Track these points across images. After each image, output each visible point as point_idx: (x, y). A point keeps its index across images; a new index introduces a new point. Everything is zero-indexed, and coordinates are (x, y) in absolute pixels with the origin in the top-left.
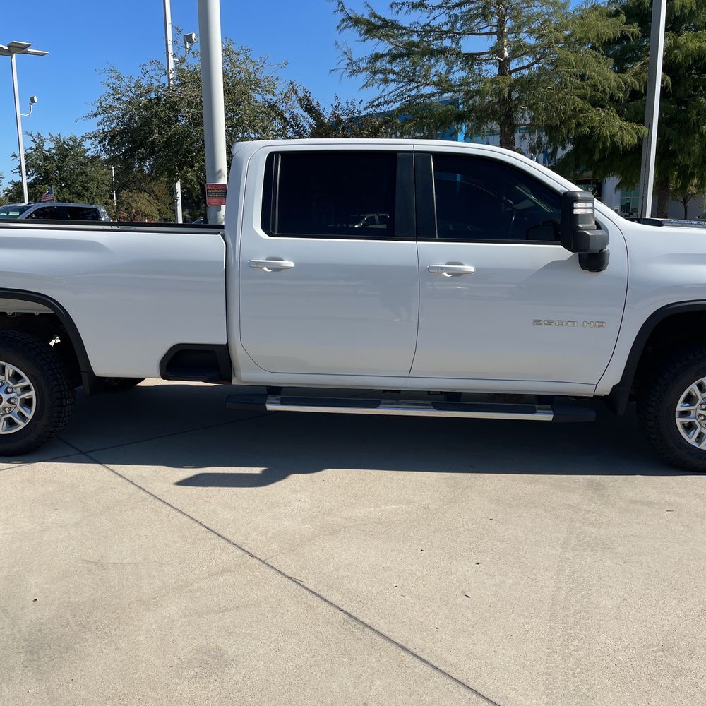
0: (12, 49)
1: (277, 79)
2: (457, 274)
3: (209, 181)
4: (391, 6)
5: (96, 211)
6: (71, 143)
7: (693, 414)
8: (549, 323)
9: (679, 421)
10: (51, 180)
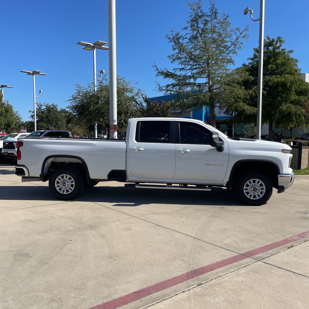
0: (34, 73)
1: (134, 88)
2: (185, 152)
3: (111, 123)
4: (173, 69)
5: (68, 133)
6: (52, 106)
7: (248, 189)
8: (209, 165)
9: (245, 191)
10: (44, 120)
